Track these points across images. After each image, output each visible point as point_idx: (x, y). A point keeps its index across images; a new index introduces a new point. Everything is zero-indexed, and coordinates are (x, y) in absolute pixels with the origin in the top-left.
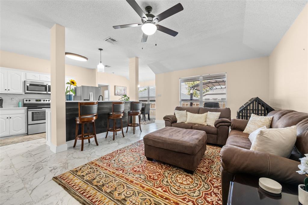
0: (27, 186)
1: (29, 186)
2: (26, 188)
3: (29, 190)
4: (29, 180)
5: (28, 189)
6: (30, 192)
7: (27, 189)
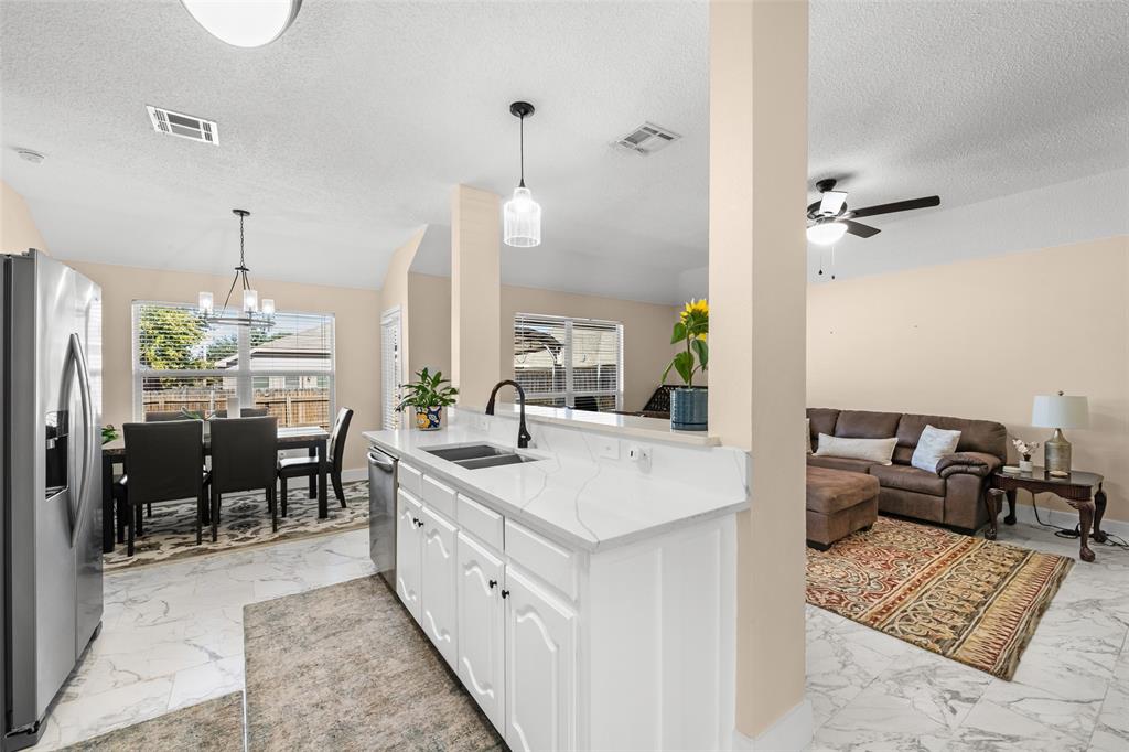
0: (1088, 725)
1: (1083, 721)
2: (1096, 720)
3: (1094, 710)
4: (1061, 734)
5: (1095, 714)
6: (1096, 705)
7: (1097, 717)
